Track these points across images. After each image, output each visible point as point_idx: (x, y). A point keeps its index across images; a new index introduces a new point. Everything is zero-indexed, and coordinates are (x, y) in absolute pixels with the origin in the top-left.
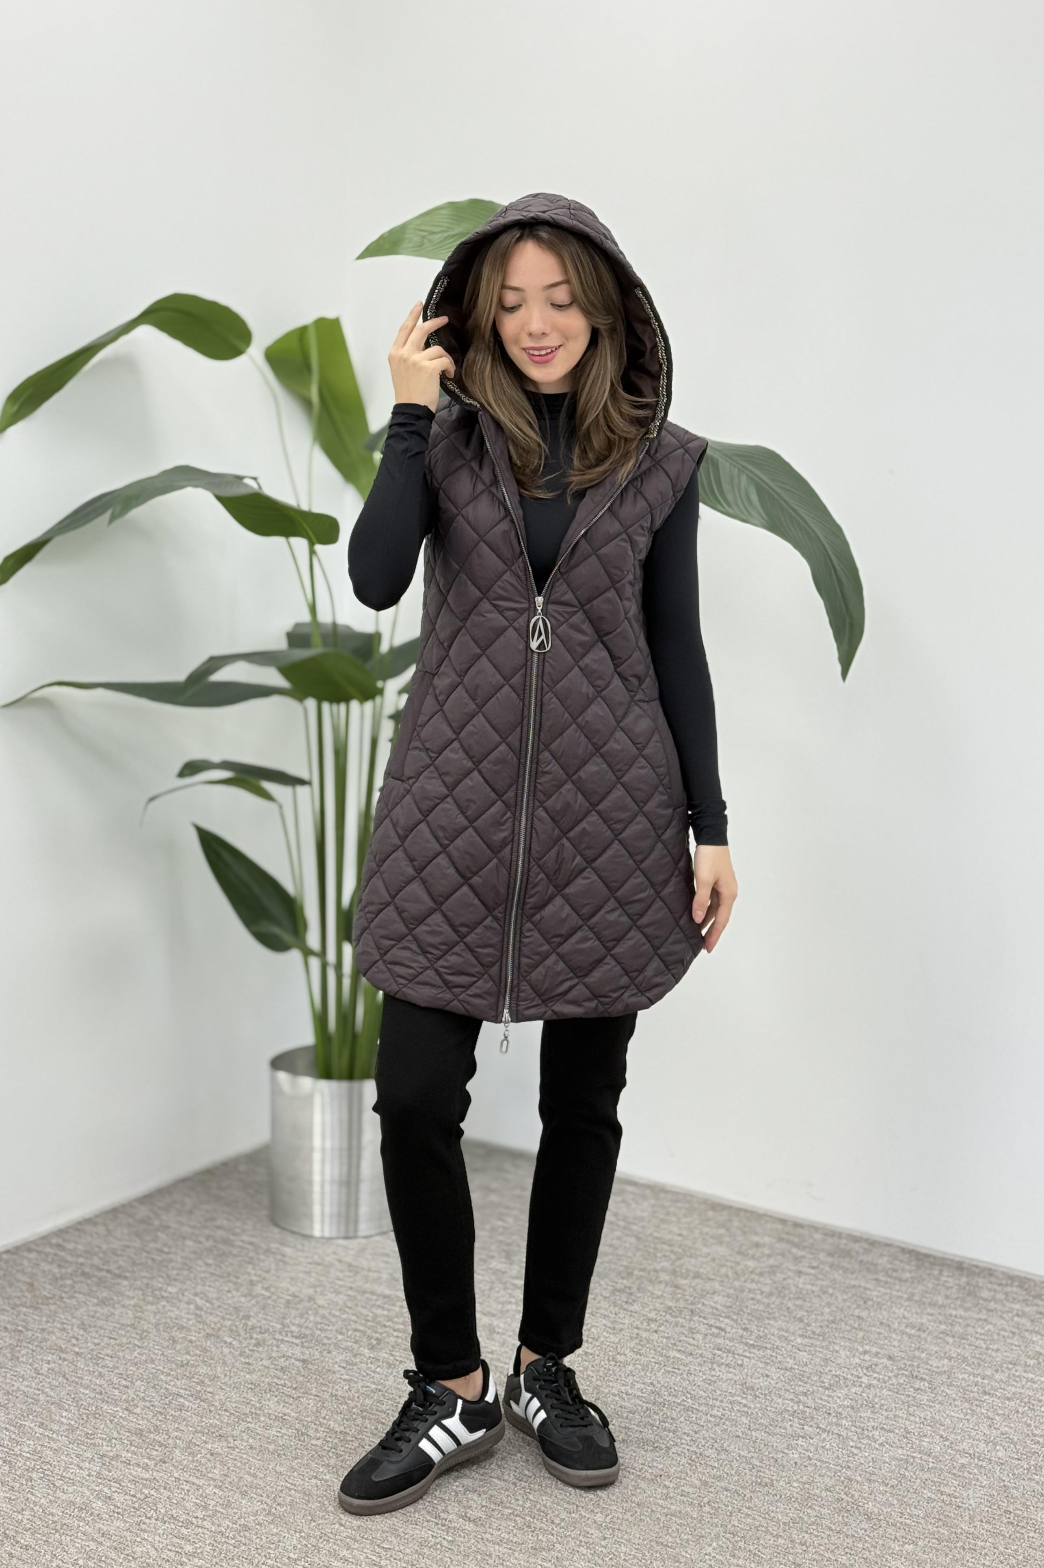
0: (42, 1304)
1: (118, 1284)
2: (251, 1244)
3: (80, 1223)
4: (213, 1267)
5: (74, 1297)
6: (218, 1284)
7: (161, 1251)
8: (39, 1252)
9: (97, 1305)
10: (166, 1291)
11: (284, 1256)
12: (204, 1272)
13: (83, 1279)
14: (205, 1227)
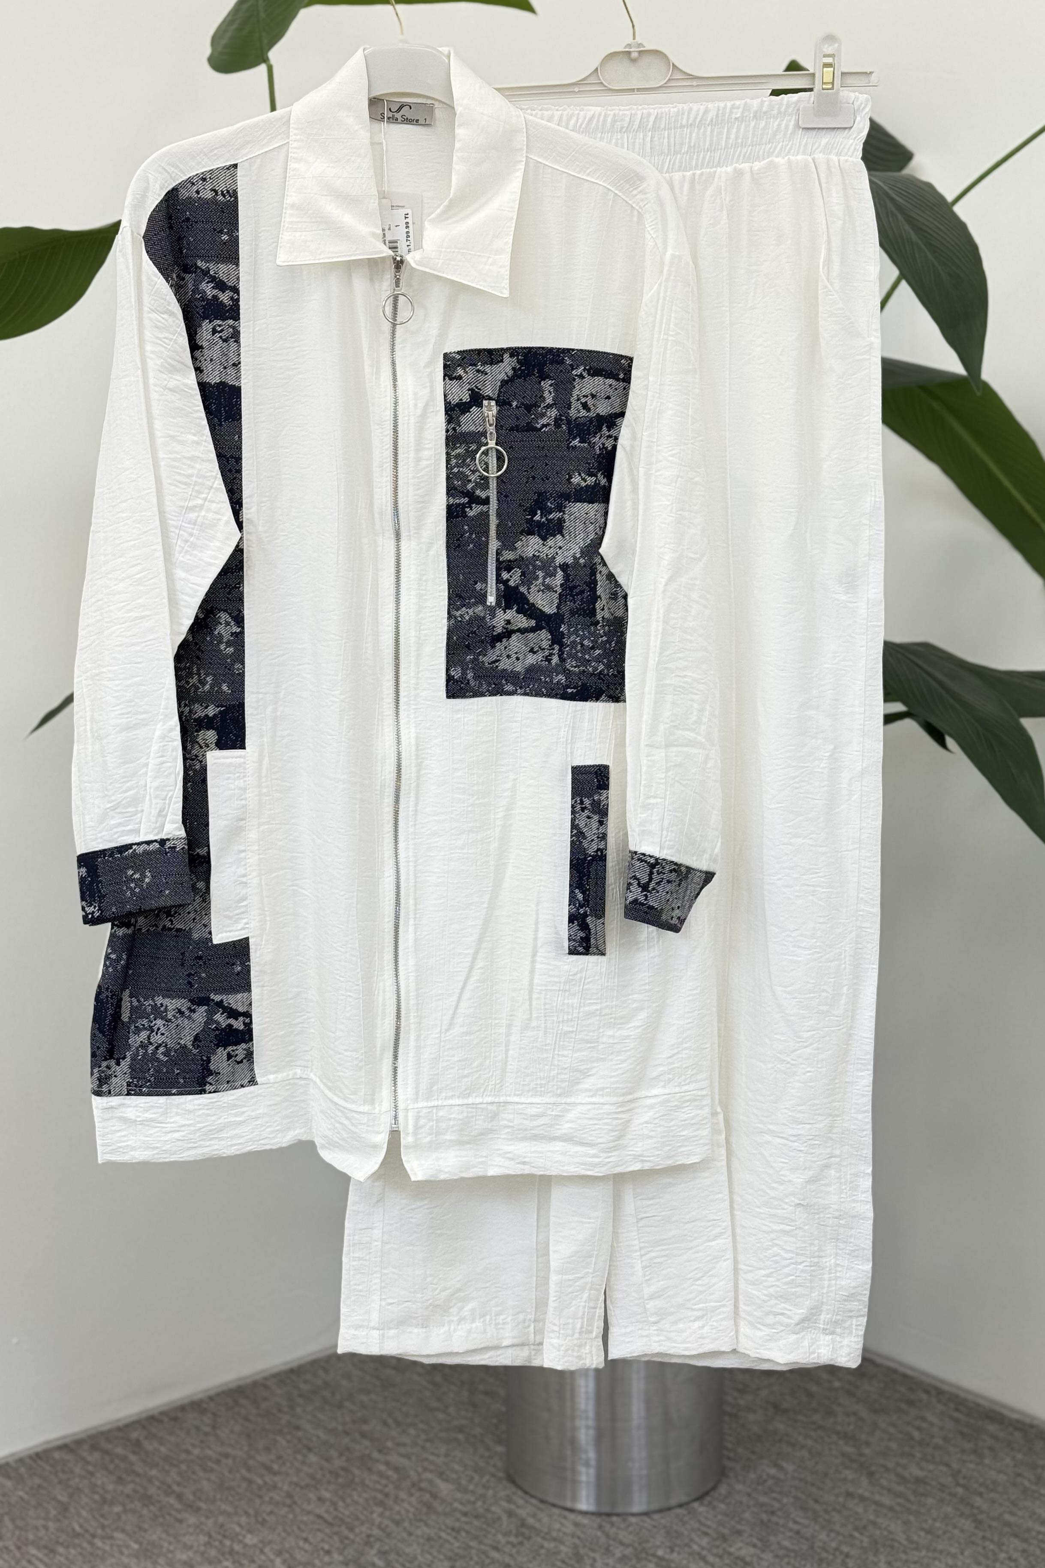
0: (62, 1544)
1: (181, 1521)
2: (397, 1469)
3: (182, 1408)
4: (328, 1503)
5: (111, 1538)
6: (320, 1535)
7: (269, 1469)
8: (106, 1452)
9: (136, 1556)
10: (240, 1542)
11: (434, 1496)
12: (309, 1513)
13: (137, 1505)
14: (346, 1433)
